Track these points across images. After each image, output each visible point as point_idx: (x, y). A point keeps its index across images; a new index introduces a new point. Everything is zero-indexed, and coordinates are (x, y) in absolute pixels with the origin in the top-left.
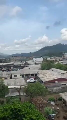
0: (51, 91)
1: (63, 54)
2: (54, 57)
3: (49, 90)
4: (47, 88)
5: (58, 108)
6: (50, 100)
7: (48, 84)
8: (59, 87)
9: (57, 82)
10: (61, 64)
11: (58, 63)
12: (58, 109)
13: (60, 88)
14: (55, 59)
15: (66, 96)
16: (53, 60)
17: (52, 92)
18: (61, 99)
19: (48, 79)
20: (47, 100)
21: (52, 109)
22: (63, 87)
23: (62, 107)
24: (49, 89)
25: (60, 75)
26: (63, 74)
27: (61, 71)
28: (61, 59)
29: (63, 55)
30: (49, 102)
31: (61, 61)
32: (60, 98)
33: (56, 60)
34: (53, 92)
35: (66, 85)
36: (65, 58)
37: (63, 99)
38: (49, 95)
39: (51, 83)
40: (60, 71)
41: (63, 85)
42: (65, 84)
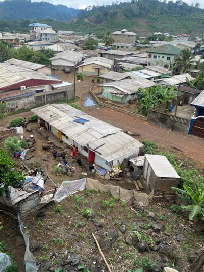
0: (13, 107)
1: (32, 25)
2: (12, 32)
3: (8, 106)
4: (3, 102)
5: (32, 136)
6: (14, 123)
7: (4, 94)
8: (28, 97)
9: (23, 87)
10: (30, 48)
11: (22, 46)
12: (31, 138)
13: (32, 99)
14: (14, 38)
15: (44, 112)
16: (11, 40)
17: (16, 109)
18: (35, 120)
19: (3, 82)
20: (8, 125)
21: (21, 139)
22: (38, 97)
23: (39, 133)
24: (9, 104)
25: (30, 73)
26: (36, 70)
27: (31, 65)
28: (28, 36)
29: (33, 27)
30: (11, 128)
31: (30, 41)
32: (33, 117)
33: (17, 40)
34: (18, 108)
35: (44, 91)
36: (37, 35)
37: (41, 119)
38: (9, 115)
39: (12, 92)
40: (28, 63)
41: (37, 92)
42: (42, 91)
